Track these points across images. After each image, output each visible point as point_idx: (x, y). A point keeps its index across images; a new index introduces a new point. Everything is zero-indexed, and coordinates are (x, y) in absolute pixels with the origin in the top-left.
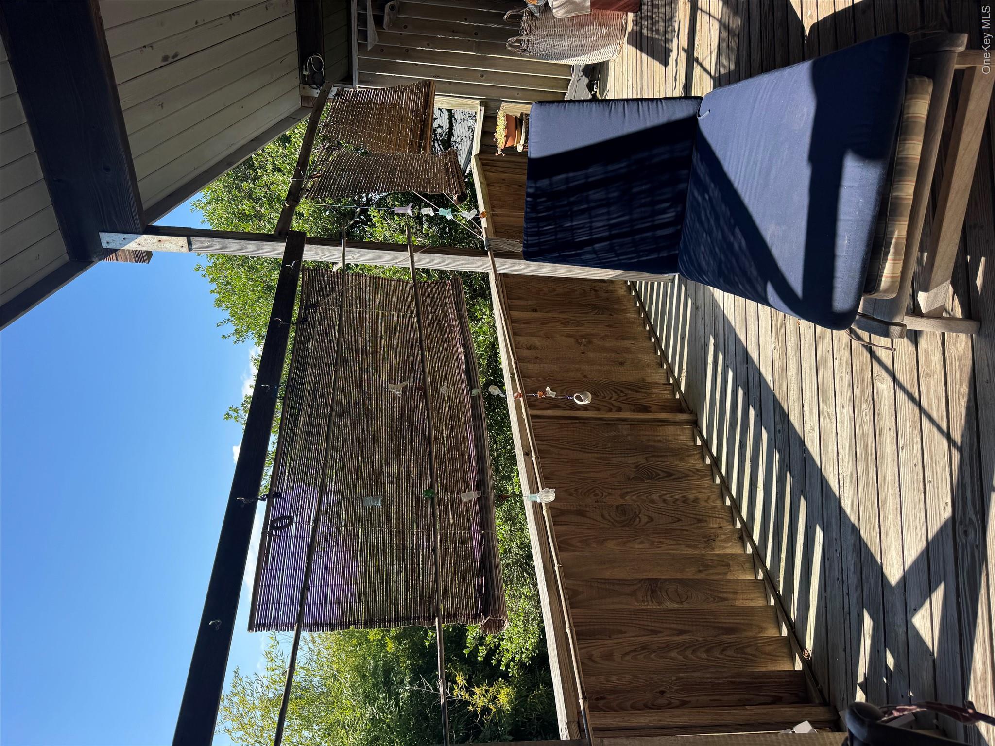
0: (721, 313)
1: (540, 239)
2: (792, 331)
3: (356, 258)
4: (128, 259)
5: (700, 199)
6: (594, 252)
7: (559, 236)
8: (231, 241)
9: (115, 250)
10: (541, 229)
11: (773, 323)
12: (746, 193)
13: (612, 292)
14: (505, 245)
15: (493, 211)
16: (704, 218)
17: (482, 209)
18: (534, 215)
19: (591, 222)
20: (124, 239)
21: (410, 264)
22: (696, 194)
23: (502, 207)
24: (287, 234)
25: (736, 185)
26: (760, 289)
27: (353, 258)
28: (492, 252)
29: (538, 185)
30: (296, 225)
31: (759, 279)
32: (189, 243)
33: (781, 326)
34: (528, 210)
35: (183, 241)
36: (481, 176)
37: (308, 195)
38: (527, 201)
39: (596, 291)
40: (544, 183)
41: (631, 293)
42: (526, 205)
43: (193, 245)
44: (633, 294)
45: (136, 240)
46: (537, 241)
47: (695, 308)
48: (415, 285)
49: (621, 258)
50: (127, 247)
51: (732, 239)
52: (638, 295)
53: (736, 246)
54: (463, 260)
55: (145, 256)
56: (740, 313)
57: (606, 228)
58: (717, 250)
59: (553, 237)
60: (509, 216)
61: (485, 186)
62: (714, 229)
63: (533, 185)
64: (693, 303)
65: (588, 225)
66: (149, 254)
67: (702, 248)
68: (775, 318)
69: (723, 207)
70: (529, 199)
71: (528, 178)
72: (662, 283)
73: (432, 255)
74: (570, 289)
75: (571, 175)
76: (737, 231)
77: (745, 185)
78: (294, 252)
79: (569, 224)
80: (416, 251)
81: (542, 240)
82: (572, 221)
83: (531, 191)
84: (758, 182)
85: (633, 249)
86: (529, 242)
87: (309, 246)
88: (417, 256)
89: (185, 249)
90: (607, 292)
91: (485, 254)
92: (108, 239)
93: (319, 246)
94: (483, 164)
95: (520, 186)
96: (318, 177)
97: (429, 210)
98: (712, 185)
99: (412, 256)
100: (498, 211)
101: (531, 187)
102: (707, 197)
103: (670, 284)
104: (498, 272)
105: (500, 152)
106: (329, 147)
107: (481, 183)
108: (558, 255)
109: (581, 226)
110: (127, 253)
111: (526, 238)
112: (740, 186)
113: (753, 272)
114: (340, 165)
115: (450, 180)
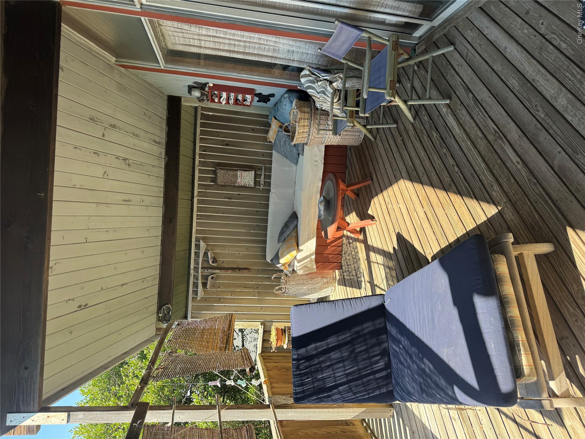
0: (430, 433)
1: (303, 388)
2: (480, 435)
3: (181, 417)
4: (22, 432)
5: (397, 349)
6: (340, 393)
7: (315, 385)
8: (98, 412)
9: (15, 426)
10: (303, 381)
11: (466, 431)
12: (423, 336)
13: (355, 432)
14: (282, 400)
15: (271, 385)
16: (402, 360)
17: (263, 379)
18: (298, 372)
19: (334, 373)
20: (23, 417)
21: (218, 419)
22: (394, 347)
23: (277, 383)
24: (137, 405)
25: (416, 334)
26: (450, 393)
27: (180, 417)
28: (273, 405)
29: (299, 352)
30: (144, 399)
31: (448, 386)
32: (69, 416)
33: (471, 433)
34: (294, 370)
35: (64, 415)
36: (263, 365)
37: (154, 379)
38: (293, 364)
39: (344, 432)
40: (302, 351)
41: (367, 431)
42: (293, 366)
43: (71, 418)
44: (369, 432)
45: (31, 418)
46: (302, 390)
47: (413, 433)
48: (221, 431)
49: (357, 396)
50: (23, 424)
51: (423, 366)
52: (373, 433)
53: (427, 370)
54: (254, 412)
55: (36, 429)
56: (442, 429)
57: (344, 376)
58: (416, 376)
59: (312, 386)
60: (282, 388)
61: (265, 371)
62: (411, 364)
63: (296, 353)
64: (410, 430)
65: (333, 375)
66: (38, 427)
67: (407, 379)
68: (466, 428)
69: (413, 349)
70: (294, 362)
71: (293, 347)
72: (386, 419)
73: (233, 410)
74: (327, 432)
75: (318, 344)
76: (425, 360)
77: (422, 332)
78: (140, 416)
79: (321, 376)
80: (222, 409)
81: (305, 389)
82: (322, 374)
83: (295, 357)
84: (429, 328)
85: (363, 389)
86: (297, 391)
87: (151, 411)
88: (223, 412)
89: (65, 422)
90: (352, 432)
91: (268, 407)
92: (12, 419)
93: (157, 411)
94: (264, 359)
96: (162, 369)
97: (231, 382)
98: (403, 338)
99: (219, 412)
100: (274, 385)
101: (295, 354)
102: (401, 347)
103: (391, 419)
104: (279, 419)
105: (274, 350)
106: (170, 352)
107: (263, 369)
108: (316, 397)
109: (328, 376)
110: (23, 428)
111: (294, 388)
112: (419, 332)
113: (442, 383)
114: (176, 361)
115: (244, 362)
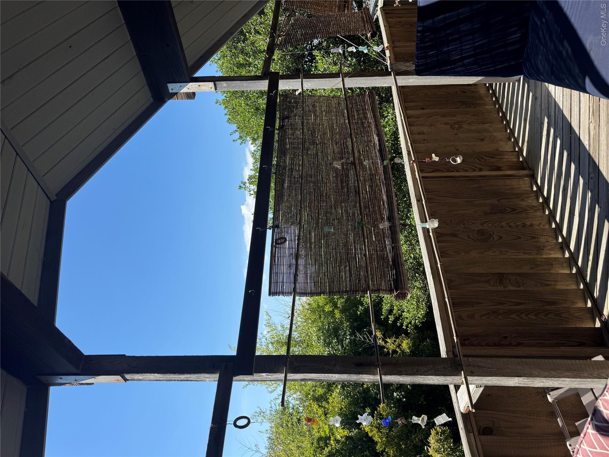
0: (553, 101)
1: (427, 61)
2: (605, 110)
3: (309, 85)
4: (183, 97)
5: (539, 23)
6: (464, 65)
7: (439, 58)
8: (238, 82)
9: (176, 93)
10: (427, 54)
11: (591, 105)
12: (572, 15)
13: (476, 92)
14: (403, 67)
15: (394, 44)
16: (541, 36)
17: (386, 44)
18: (422, 45)
19: (462, 46)
20: (180, 86)
21: (342, 86)
22: (536, 19)
23: (399, 41)
24: (268, 74)
25: (565, 9)
26: (580, 81)
28: (394, 72)
29: (425, 24)
30: (274, 68)
31: (580, 75)
32: (215, 85)
33: (596, 106)
34: (418, 42)
35: (211, 84)
36: (385, 22)
37: (279, 48)
38: (417, 36)
39: (464, 92)
40: (429, 22)
41: (489, 91)
42: (417, 39)
43: (217, 86)
44: (491, 92)
45: (186, 87)
46: (425, 62)
47: (535, 98)
48: (346, 99)
49: (482, 68)
50: (182, 91)
51: (561, 49)
52: (494, 92)
53: (564, 53)
54: (375, 79)
55: (191, 96)
56: (566, 100)
57: (472, 49)
58: (550, 57)
59: (436, 59)
60: (404, 47)
61: (388, 28)
62: (549, 43)
63: (421, 25)
64: (533, 96)
65: (459, 48)
66: (194, 94)
67: (540, 57)
68: (592, 101)
69: (556, 26)
70: (418, 34)
71: (418, 20)
72: (511, 83)
73: (356, 78)
74: (447, 92)
75: (447, 15)
76: (566, 43)
77: (572, 9)
78: (273, 86)
79: (446, 49)
80: (345, 77)
81: (428, 61)
82: (448, 47)
83: (420, 29)
84: (581, 7)
85: (491, 61)
86: (419, 63)
87: (282, 80)
88: (347, 80)
89: (213, 89)
90: (472, 92)
91: (389, 74)
92: (172, 87)
93: (287, 80)
94: (386, 13)
95: (411, 25)
96: (284, 36)
97: (353, 48)
98: (548, 12)
99: (343, 81)
100: (397, 44)
101: (420, 26)
102: (544, 20)
103: (517, 83)
104: (399, 85)
105: (397, 4)
106: (289, 15)
107: (385, 26)
108: (439, 70)
109: (455, 49)
110: (182, 94)
111: (417, 61)
112: (568, 10)
113: (576, 70)
114: (296, 25)
115: (364, 26)
